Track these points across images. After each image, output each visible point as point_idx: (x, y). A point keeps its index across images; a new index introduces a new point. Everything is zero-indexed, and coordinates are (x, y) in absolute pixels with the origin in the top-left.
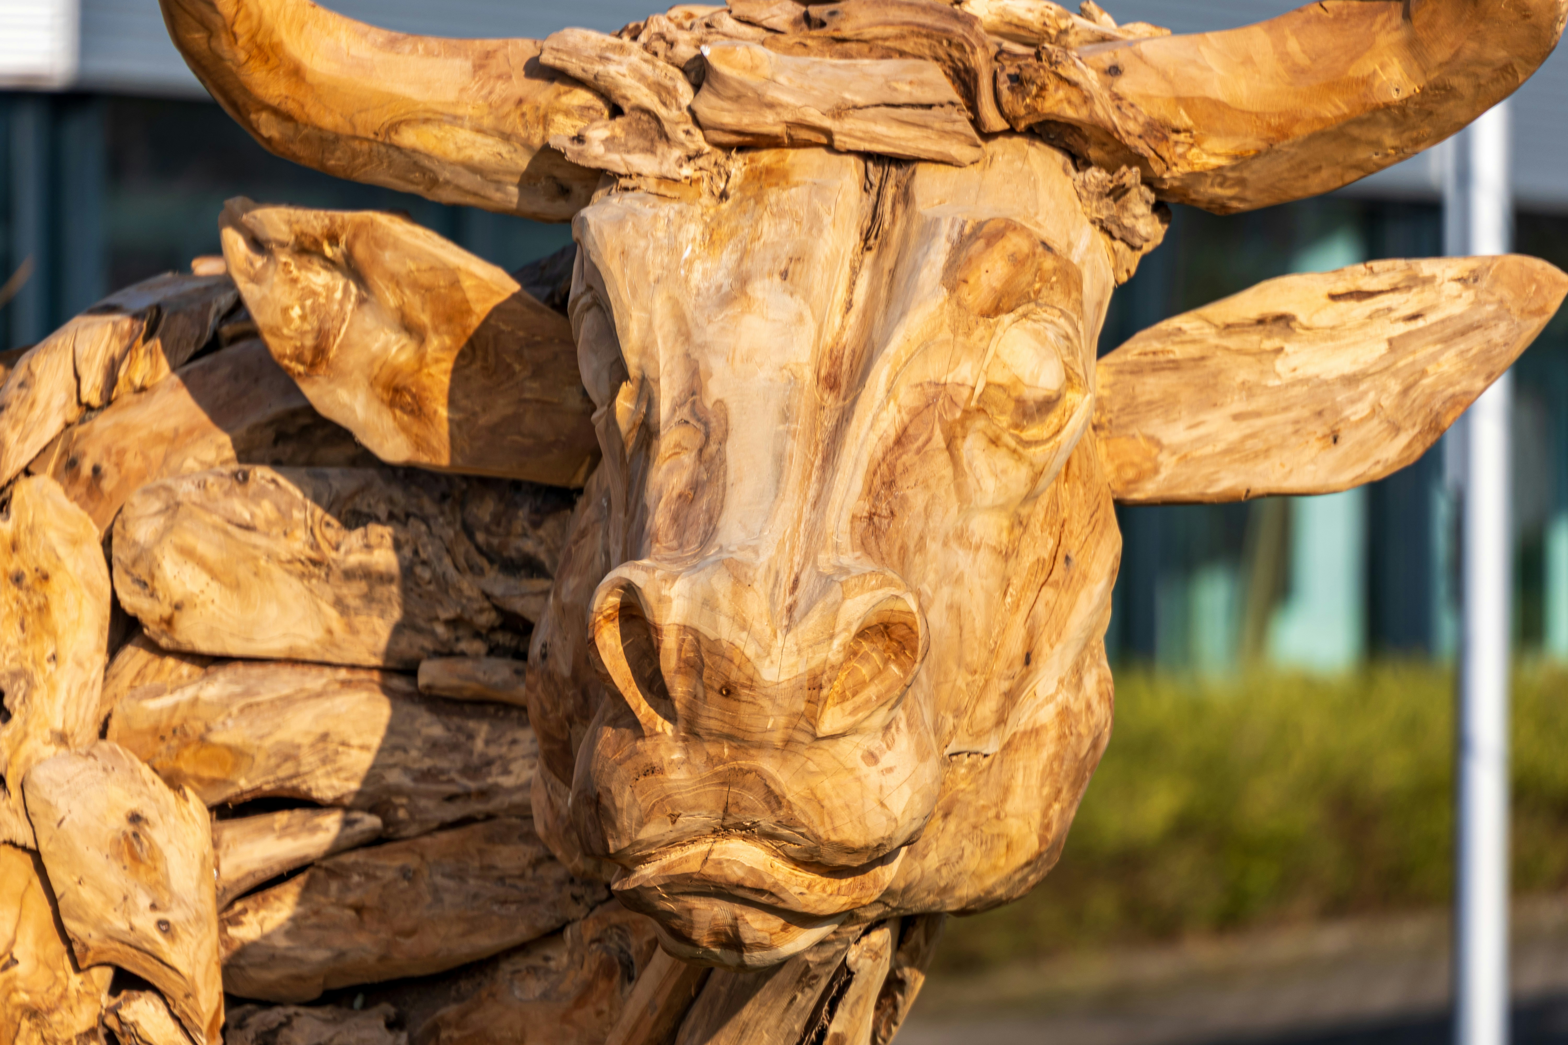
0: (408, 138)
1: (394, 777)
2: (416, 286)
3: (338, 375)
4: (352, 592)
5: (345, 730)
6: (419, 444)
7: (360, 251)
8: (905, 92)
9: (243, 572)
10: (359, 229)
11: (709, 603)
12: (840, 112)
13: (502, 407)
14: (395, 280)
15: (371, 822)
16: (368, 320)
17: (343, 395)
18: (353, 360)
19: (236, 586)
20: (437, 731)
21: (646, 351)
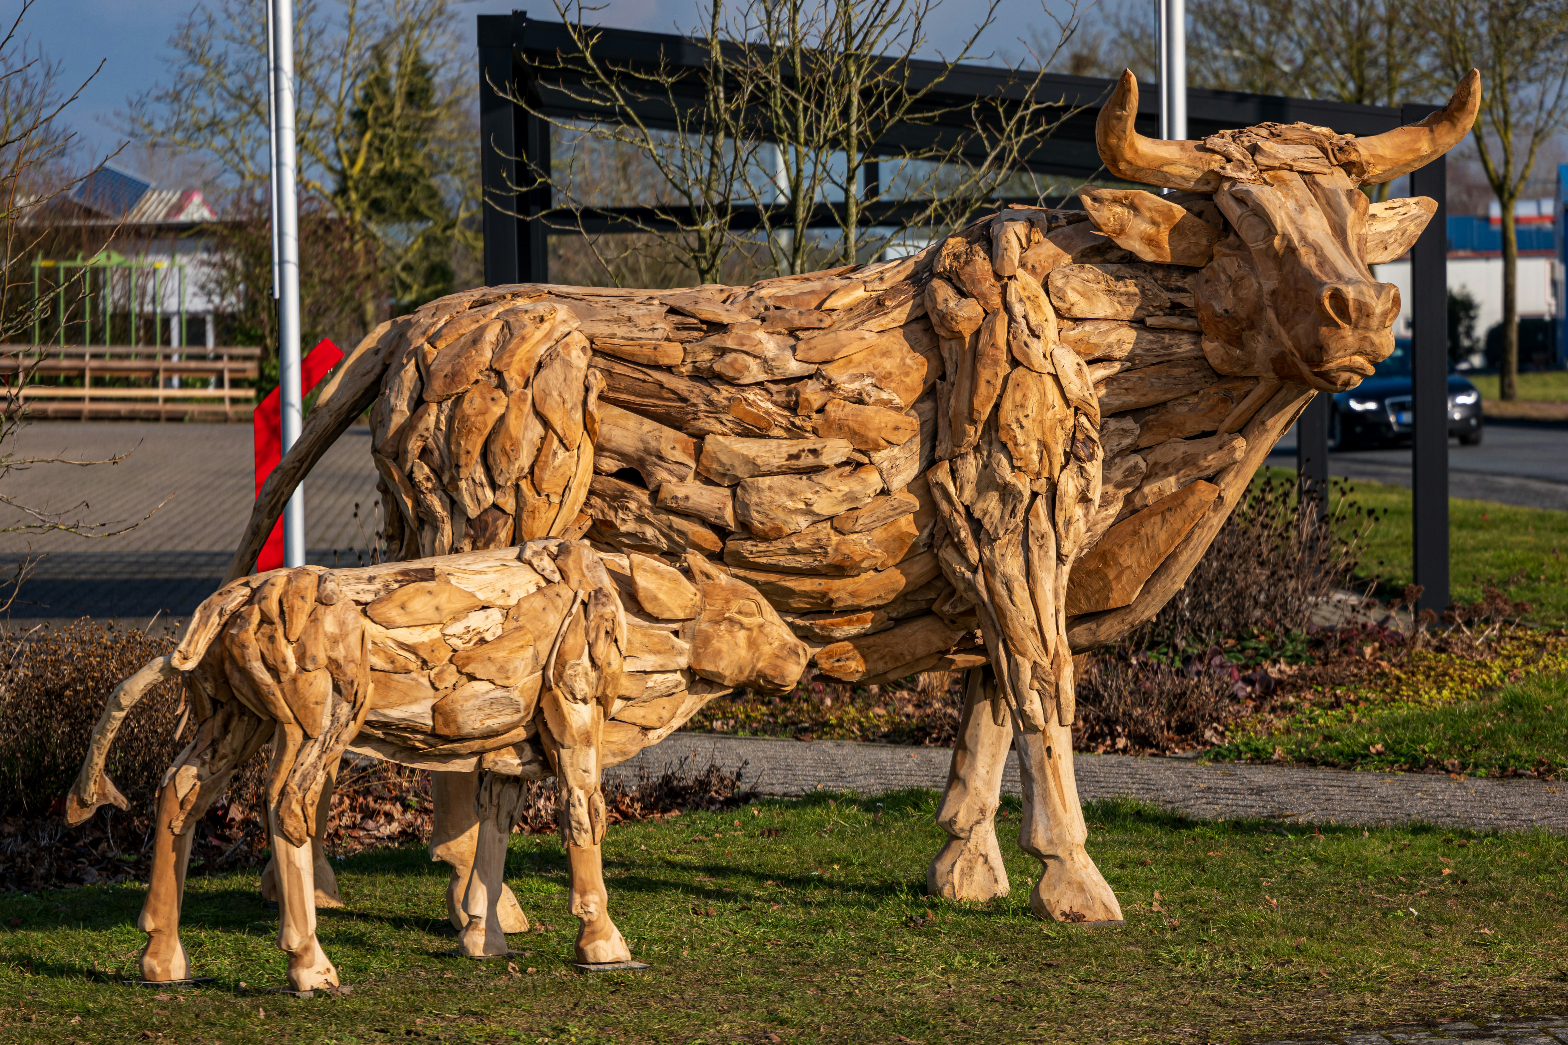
0: (1166, 169)
1: (1138, 351)
2: (1157, 211)
3: (1129, 237)
4: (1123, 299)
5: (1125, 338)
6: (1158, 255)
7: (1136, 201)
8: (1311, 155)
9: (1090, 294)
10: (1135, 195)
11: (1361, 293)
12: (1295, 160)
13: (1184, 245)
14: (1150, 209)
15: (1129, 364)
16: (1138, 221)
17: (1131, 242)
18: (1133, 232)
19: (1088, 299)
20: (1151, 337)
21: (1283, 227)
